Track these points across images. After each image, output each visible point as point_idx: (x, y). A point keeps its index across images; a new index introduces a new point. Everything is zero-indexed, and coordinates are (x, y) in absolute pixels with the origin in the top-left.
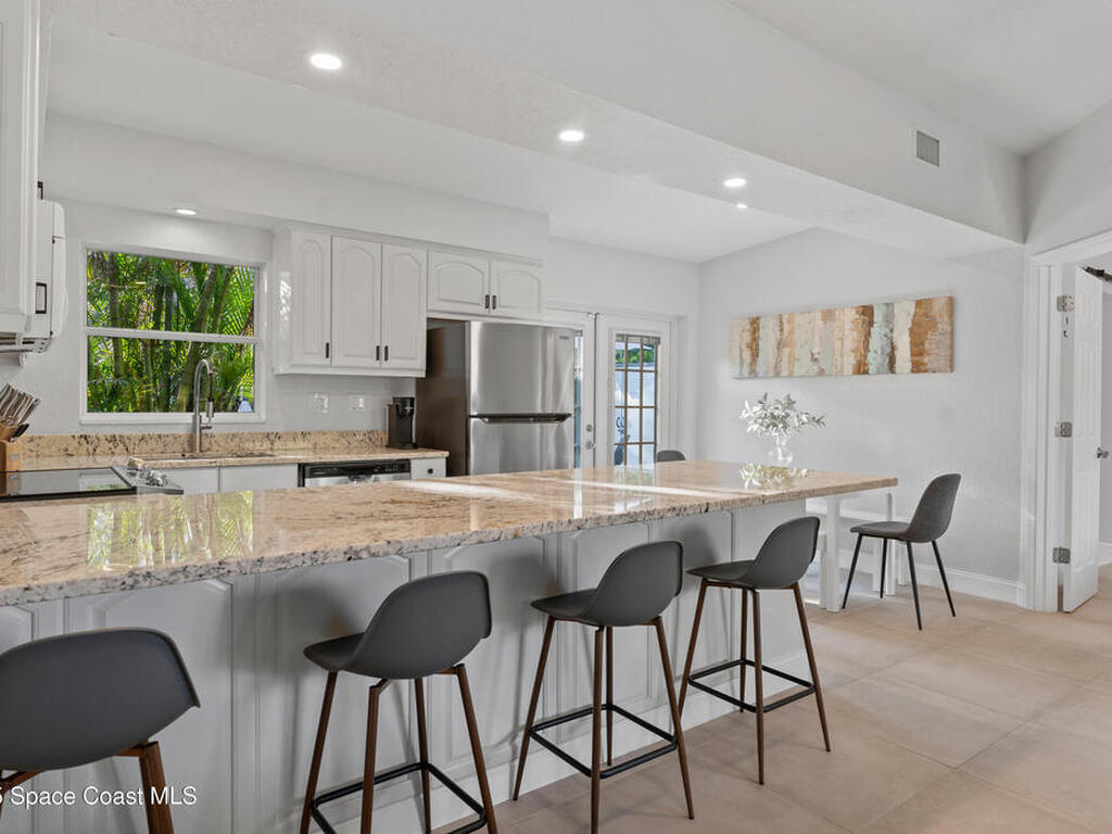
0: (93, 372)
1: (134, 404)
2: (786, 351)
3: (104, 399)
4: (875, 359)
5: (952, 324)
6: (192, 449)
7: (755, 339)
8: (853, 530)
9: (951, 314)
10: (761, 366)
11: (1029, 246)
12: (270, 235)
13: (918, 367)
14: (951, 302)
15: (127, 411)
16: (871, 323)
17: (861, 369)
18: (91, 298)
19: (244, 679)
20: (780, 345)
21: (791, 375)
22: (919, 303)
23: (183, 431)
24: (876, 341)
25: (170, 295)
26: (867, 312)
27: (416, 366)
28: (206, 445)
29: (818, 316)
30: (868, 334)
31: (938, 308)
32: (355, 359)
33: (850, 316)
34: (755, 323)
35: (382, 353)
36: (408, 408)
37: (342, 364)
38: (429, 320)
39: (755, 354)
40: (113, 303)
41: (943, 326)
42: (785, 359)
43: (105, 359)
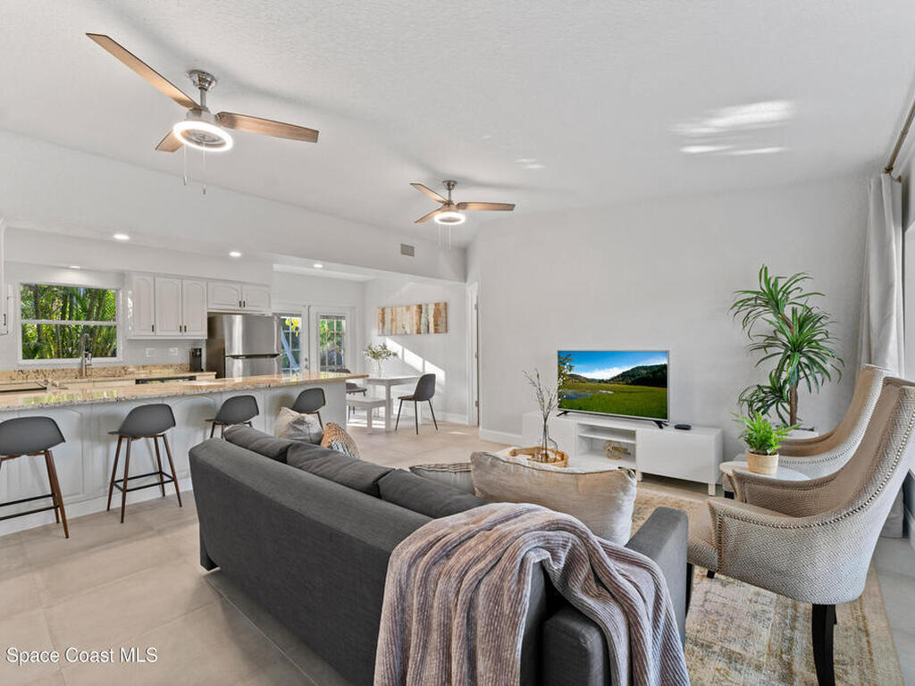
0: (25, 339)
1: (51, 354)
2: (394, 323)
3: (31, 352)
4: (423, 328)
5: (446, 313)
6: (82, 375)
7: (383, 318)
8: (399, 398)
9: (446, 309)
10: (385, 330)
11: (467, 284)
12: (122, 276)
13: (436, 331)
14: (446, 304)
15: (47, 358)
16: (421, 312)
17: (419, 332)
18: (23, 299)
19: (86, 444)
20: (392, 320)
21: (396, 334)
22: (436, 304)
23: (76, 367)
24: (423, 320)
25: (71, 297)
26: (420, 307)
27: (202, 334)
28: (89, 373)
29: (404, 309)
30: (420, 317)
31: (442, 307)
32: (168, 331)
33: (415, 308)
34: (383, 310)
35: (183, 329)
36: (198, 353)
37: (160, 334)
38: (209, 313)
39: (384, 324)
40: (36, 303)
41: (443, 315)
42: (394, 327)
43: (31, 332)
